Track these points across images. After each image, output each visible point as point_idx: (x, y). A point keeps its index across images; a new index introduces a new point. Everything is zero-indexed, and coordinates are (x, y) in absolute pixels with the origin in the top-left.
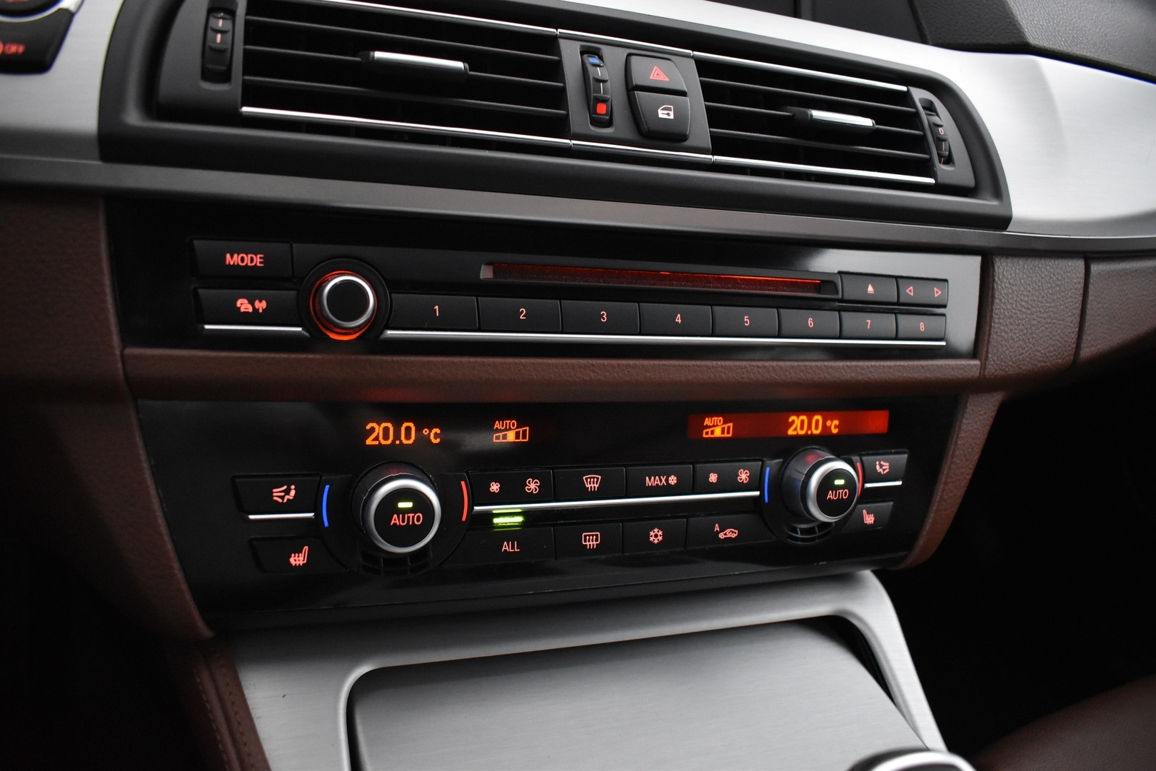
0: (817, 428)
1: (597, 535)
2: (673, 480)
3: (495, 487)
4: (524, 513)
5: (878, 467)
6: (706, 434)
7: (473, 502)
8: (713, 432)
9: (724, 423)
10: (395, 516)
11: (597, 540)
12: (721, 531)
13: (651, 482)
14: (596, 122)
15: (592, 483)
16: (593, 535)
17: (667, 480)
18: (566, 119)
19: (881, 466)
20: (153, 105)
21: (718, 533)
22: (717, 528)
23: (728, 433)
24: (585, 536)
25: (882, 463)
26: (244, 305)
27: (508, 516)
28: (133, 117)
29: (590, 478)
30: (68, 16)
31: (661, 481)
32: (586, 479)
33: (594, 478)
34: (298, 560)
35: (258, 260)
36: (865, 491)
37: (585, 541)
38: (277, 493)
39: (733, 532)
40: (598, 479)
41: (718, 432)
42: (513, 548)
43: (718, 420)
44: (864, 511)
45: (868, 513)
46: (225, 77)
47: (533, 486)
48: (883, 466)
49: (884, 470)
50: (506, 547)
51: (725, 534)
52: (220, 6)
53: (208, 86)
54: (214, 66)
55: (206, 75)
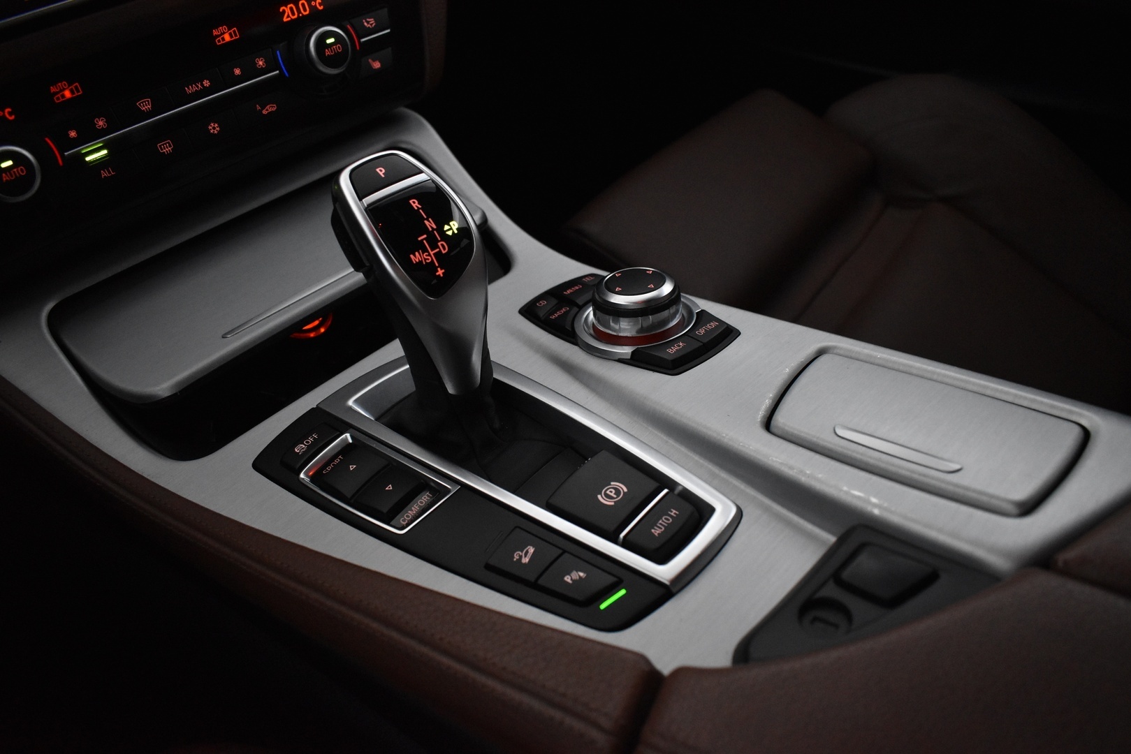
0: (305, 10)
1: (168, 143)
2: (206, 83)
4: (106, 146)
5: (366, 24)
6: (219, 42)
7: (62, 150)
8: (223, 39)
9: (229, 30)
10: (4, 175)
11: (170, 146)
12: (263, 109)
13: (191, 90)
15: (145, 106)
16: (166, 144)
17: (202, 85)
19: (368, 22)
21: (261, 111)
22: (258, 108)
23: (236, 35)
24: (160, 146)
25: (368, 20)
27: (95, 152)
29: (142, 103)
31: (198, 87)
32: (140, 104)
33: (145, 102)
36: (361, 44)
37: (162, 150)
39: (272, 107)
40: (148, 101)
41: (227, 38)
42: (110, 173)
43: (224, 28)
44: (370, 60)
45: (374, 61)
47: (101, 123)
48: (370, 23)
49: (371, 25)
50: (104, 174)
51: (267, 110)
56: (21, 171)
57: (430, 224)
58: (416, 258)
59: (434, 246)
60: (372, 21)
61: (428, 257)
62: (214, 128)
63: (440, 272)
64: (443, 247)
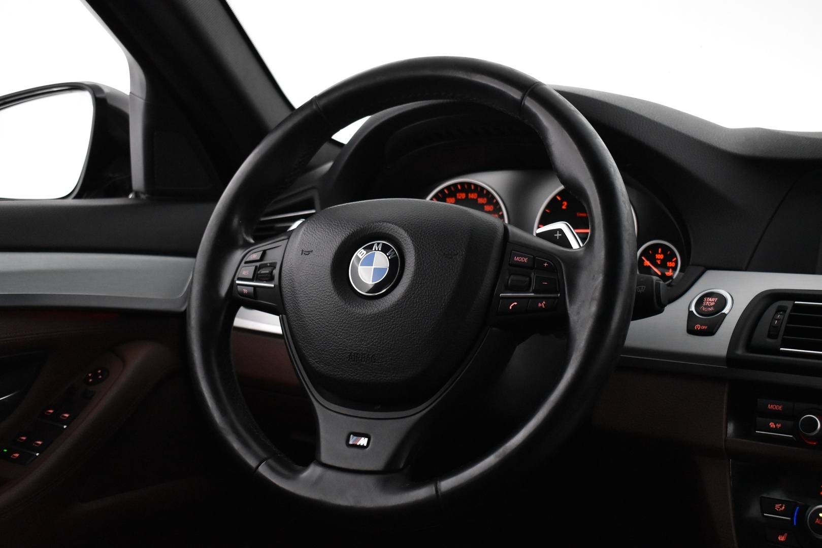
20: (749, 347)
26: (772, 425)
28: (740, 352)
30: (725, 315)
34: (781, 538)
35: (780, 407)
38: (777, 506)
46: (776, 337)
52: (781, 310)
53: (769, 340)
54: (773, 333)
55: (769, 336)
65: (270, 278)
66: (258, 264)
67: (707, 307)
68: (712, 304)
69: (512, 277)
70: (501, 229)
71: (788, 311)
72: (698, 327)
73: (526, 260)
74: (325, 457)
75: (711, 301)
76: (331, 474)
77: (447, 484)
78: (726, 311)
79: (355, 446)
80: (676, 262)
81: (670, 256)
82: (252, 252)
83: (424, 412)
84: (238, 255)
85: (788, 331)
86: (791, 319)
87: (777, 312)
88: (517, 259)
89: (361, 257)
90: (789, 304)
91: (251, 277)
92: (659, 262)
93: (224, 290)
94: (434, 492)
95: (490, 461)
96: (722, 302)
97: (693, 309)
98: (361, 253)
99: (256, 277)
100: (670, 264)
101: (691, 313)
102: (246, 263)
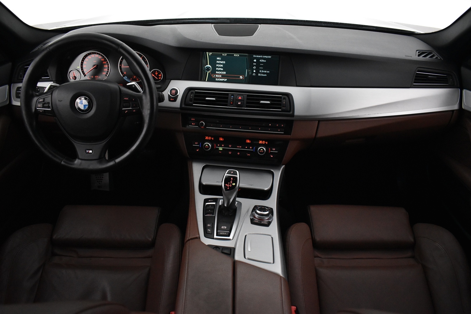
0: (264, 143)
1: (231, 152)
2: (241, 147)
3: (219, 145)
4: (222, 149)
7: (216, 146)
8: (247, 142)
9: (249, 141)
10: (206, 146)
13: (238, 147)
14: (231, 105)
15: (230, 146)
18: (227, 104)
20: (185, 104)
21: (247, 155)
24: (229, 152)
26: (193, 124)
27: (221, 149)
28: (183, 106)
30: (178, 95)
34: (197, 150)
35: (194, 119)
38: (196, 143)
46: (191, 101)
47: (223, 145)
50: (220, 152)
51: (249, 155)
52: (192, 93)
53: (190, 102)
54: (191, 100)
55: (190, 101)
56: (208, 147)
57: (231, 182)
58: (226, 185)
59: (230, 185)
60: (274, 149)
61: (228, 186)
62: (238, 153)
63: (228, 188)
64: (231, 186)
65: (49, 107)
66: (43, 103)
67: (173, 93)
68: (174, 92)
69: (124, 104)
70: (118, 88)
71: (194, 94)
72: (171, 99)
73: (128, 99)
74: (80, 157)
75: (174, 91)
76: (83, 162)
77: (118, 160)
78: (178, 94)
79: (88, 153)
80: (161, 75)
81: (159, 73)
82: (40, 98)
83: (106, 142)
84: (35, 99)
85: (195, 99)
86: (195, 96)
87: (191, 93)
88: (125, 99)
89: (78, 102)
90: (194, 91)
91: (42, 107)
92: (156, 75)
93: (33, 110)
94: (114, 163)
95: (127, 154)
96: (177, 92)
97: (169, 94)
98: (78, 100)
99: (43, 107)
100: (159, 75)
101: (169, 95)
102: (38, 102)
